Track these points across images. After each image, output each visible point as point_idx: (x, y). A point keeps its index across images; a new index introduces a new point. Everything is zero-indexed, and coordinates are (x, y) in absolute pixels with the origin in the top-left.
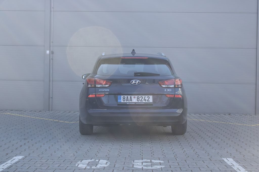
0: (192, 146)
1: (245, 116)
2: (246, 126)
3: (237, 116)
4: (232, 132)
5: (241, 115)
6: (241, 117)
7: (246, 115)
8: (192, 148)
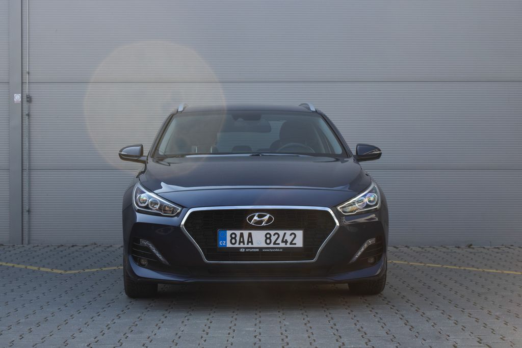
0: (364, 329)
1: (509, 250)
2: (508, 274)
3: (488, 249)
4: (473, 291)
5: (498, 248)
6: (497, 253)
7: (510, 248)
8: (362, 336)
